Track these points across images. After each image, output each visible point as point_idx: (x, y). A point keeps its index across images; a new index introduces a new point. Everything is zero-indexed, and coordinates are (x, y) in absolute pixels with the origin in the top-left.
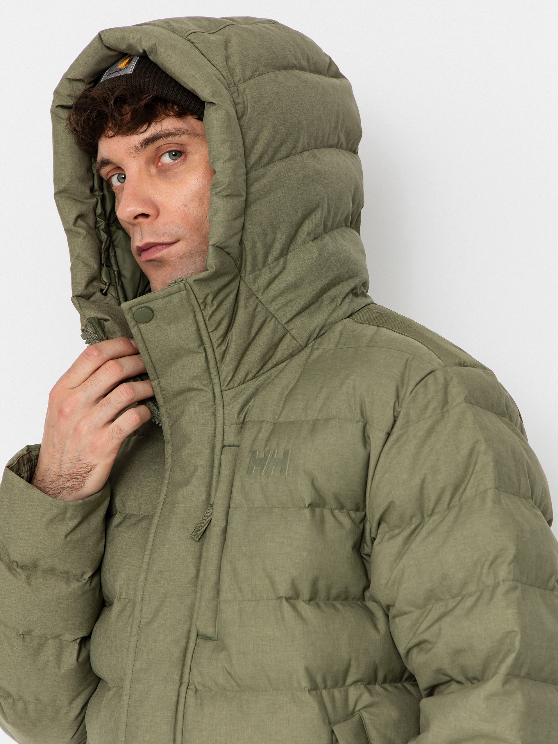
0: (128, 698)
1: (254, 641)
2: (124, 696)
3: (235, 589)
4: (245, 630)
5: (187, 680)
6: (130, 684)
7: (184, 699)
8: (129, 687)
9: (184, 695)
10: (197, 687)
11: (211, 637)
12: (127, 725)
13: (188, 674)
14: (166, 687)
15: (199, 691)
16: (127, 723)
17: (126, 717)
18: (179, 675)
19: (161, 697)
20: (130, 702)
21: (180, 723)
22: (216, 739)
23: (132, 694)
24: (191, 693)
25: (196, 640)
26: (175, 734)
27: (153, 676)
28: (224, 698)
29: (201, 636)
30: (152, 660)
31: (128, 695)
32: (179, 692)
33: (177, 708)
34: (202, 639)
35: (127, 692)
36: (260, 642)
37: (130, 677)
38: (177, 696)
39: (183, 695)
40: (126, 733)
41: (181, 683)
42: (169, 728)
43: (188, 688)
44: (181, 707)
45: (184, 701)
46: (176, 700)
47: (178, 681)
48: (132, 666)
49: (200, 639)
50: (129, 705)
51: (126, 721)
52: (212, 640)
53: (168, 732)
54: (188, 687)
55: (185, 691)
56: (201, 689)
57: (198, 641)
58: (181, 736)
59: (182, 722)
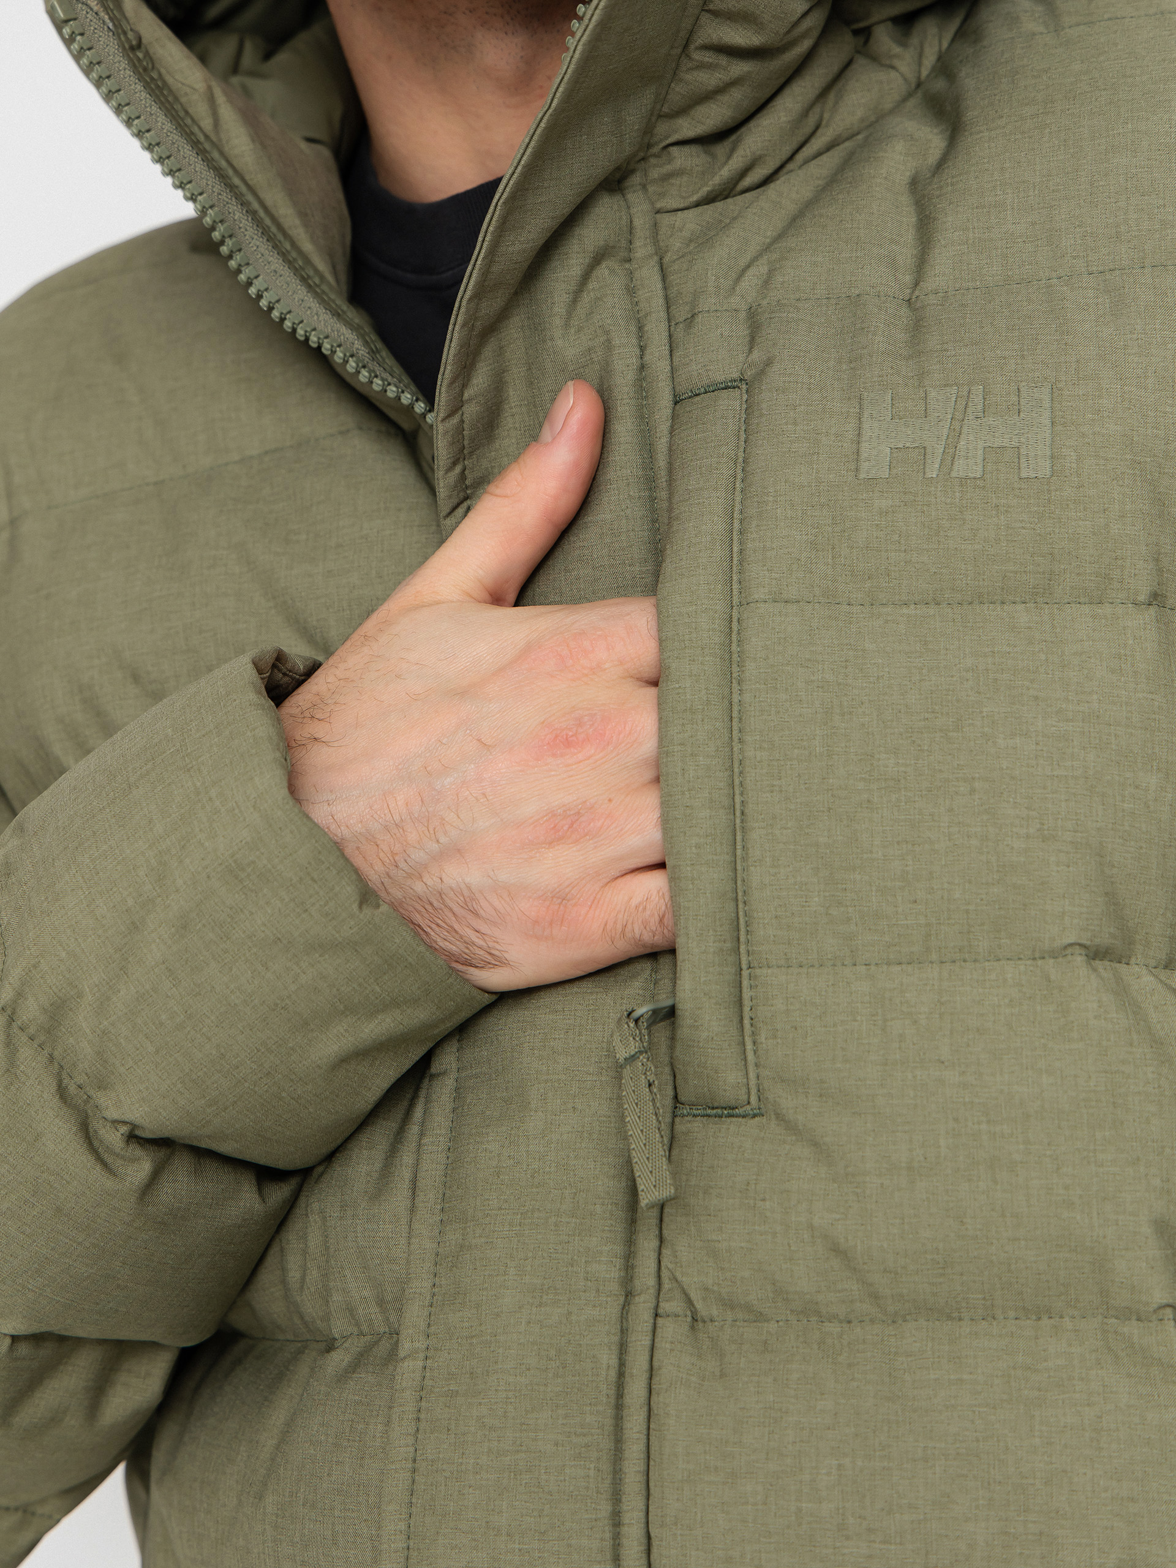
0: (420, 1363)
1: (956, 1120)
2: (405, 1358)
3: (849, 919)
4: (915, 1077)
5: (652, 1282)
6: (426, 1313)
7: (647, 1357)
8: (423, 1325)
9: (647, 1342)
10: (699, 1305)
11: (733, 1103)
12: (414, 1471)
13: (653, 1256)
14: (570, 1313)
15: (704, 1322)
16: (414, 1461)
17: (410, 1440)
18: (619, 1262)
19: (553, 1353)
20: (428, 1382)
21: (634, 1450)
22: (800, 1510)
23: (436, 1349)
24: (670, 1329)
25: (673, 1123)
26: (616, 1497)
27: (512, 1271)
28: (815, 1346)
29: (692, 1105)
30: (501, 1209)
31: (422, 1355)
32: (624, 1331)
33: (620, 1395)
34: (695, 1116)
35: (417, 1345)
36: (984, 1127)
37: (427, 1284)
38: (615, 1349)
39: (640, 1341)
40: (414, 1500)
41: (629, 1295)
42: (592, 1473)
43: (660, 1311)
44: (636, 1390)
45: (645, 1366)
46: (614, 1362)
47: (615, 1287)
48: (435, 1245)
49: (689, 1118)
50: (423, 1394)
51: (411, 1455)
52: (737, 1116)
53: (587, 1488)
54: (657, 1307)
55: (648, 1326)
56: (715, 1312)
57: (681, 1126)
58: (641, 1505)
59: (642, 1446)
